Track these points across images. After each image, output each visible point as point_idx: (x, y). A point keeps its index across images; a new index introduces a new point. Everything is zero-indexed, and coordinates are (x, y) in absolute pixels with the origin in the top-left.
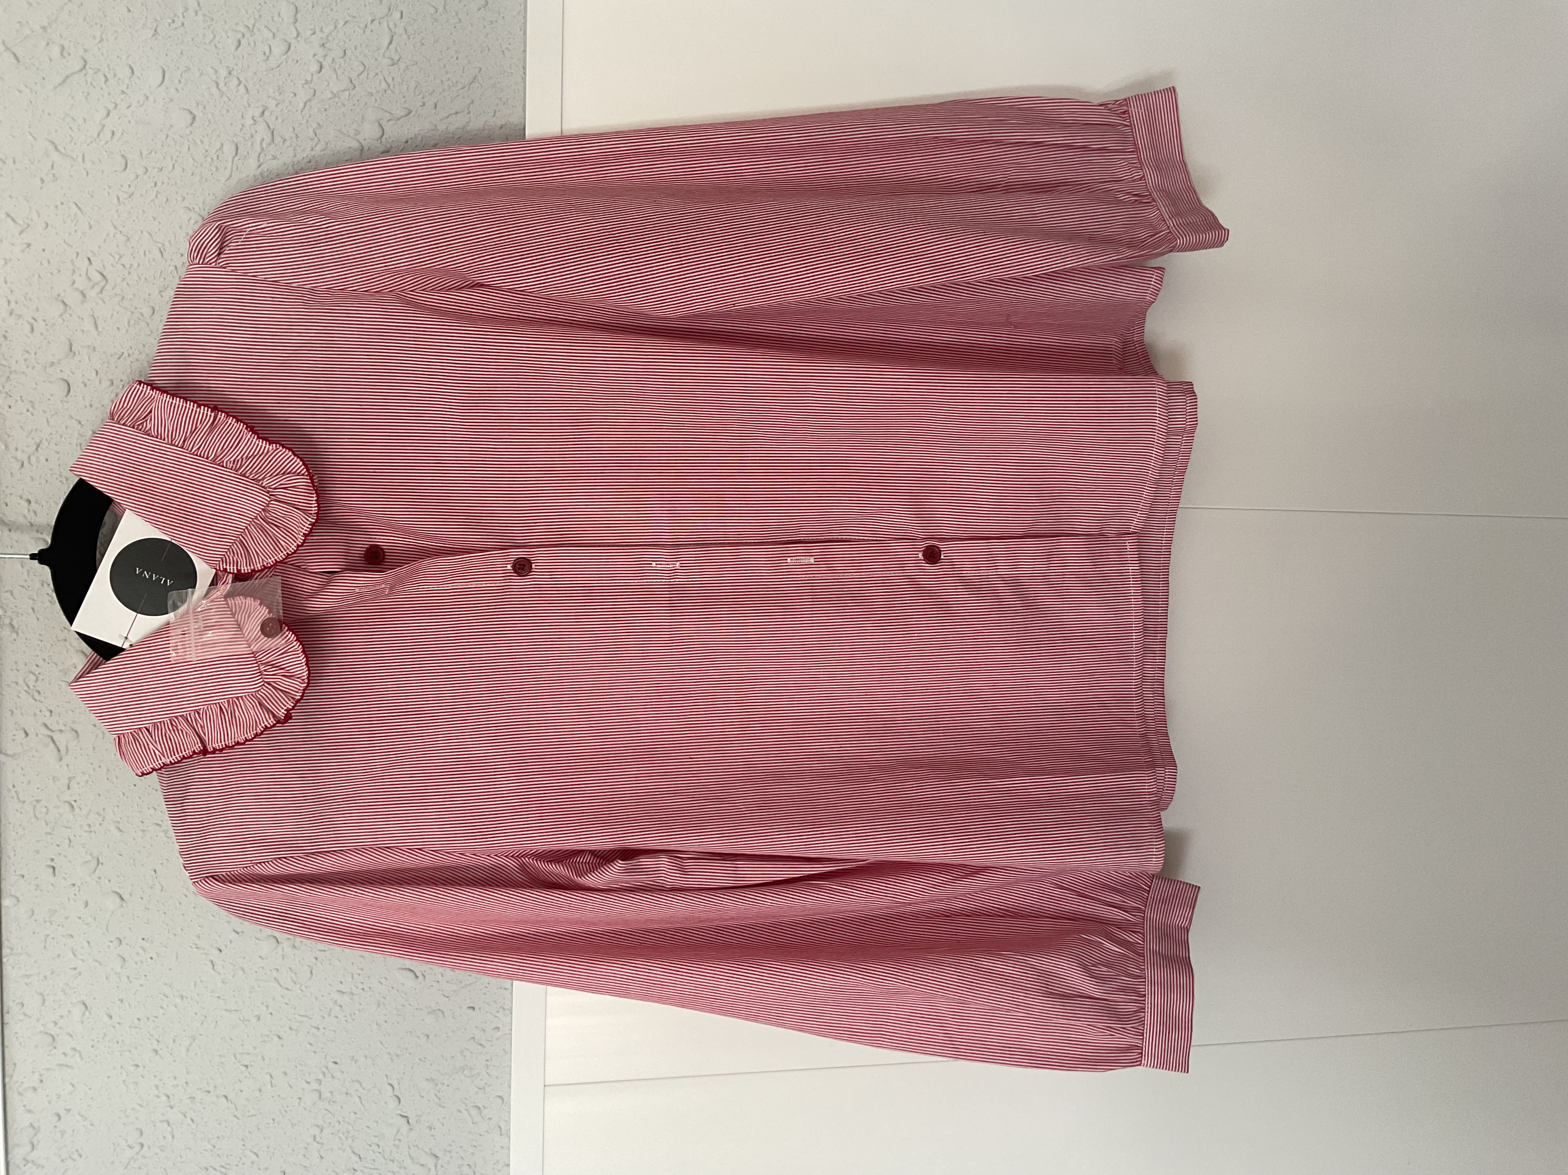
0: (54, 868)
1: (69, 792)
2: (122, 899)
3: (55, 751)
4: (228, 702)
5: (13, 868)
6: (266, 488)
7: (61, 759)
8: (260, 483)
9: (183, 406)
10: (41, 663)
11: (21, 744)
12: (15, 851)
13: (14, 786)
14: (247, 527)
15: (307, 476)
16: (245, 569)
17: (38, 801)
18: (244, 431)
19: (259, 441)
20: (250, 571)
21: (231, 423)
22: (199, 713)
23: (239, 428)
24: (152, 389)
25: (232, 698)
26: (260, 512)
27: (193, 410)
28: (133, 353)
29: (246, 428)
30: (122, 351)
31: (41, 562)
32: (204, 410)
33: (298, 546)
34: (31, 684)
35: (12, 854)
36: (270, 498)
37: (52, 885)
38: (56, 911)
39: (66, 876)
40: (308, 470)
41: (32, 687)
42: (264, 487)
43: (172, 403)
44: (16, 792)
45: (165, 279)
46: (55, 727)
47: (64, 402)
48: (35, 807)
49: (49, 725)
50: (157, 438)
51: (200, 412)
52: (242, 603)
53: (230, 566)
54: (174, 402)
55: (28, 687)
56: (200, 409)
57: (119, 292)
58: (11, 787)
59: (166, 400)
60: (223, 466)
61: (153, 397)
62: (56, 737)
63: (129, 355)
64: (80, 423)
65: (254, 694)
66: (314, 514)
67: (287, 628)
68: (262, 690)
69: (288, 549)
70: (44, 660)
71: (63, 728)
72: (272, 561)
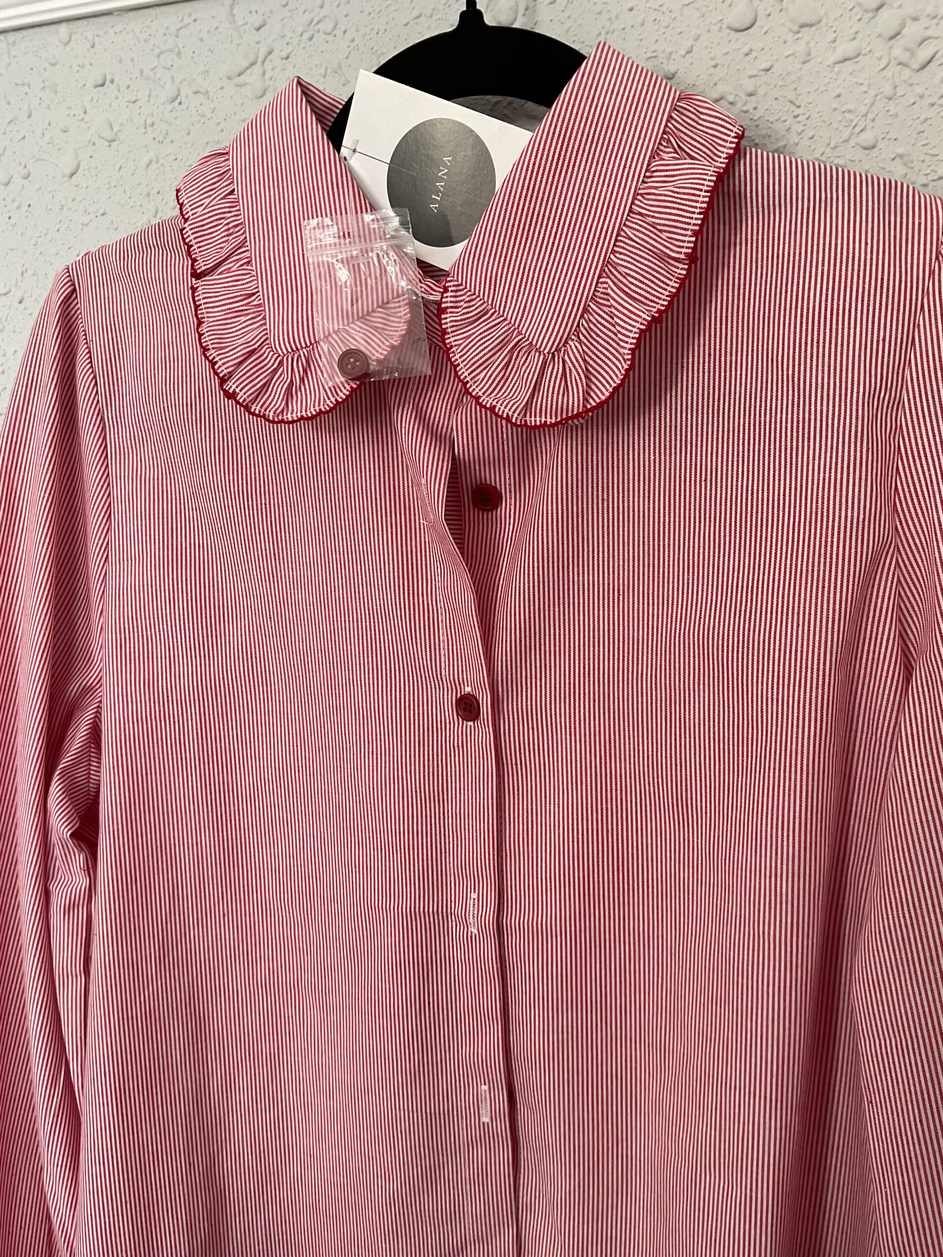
0: (103, 85)
1: (190, 93)
2: (71, 176)
3: (237, 71)
4: (259, 305)
5: (101, 33)
6: (564, 345)
7: (229, 78)
8: (573, 337)
9: (696, 207)
10: (349, 36)
11: (246, 23)
12: (121, 32)
13: (195, 20)
14: (506, 319)
15: (584, 406)
16: (448, 319)
17: (179, 54)
18: (654, 307)
19: (635, 333)
20: (444, 326)
21: (668, 285)
22: (248, 263)
23: (660, 298)
24: (730, 157)
25: (264, 310)
26: (528, 339)
27: (689, 224)
28: (799, 122)
29: (659, 311)
30: (803, 104)
31: (463, 15)
32: (689, 242)
33: (477, 398)
34: (321, 26)
35: (117, 29)
36: (548, 353)
37: (84, 85)
38: (56, 92)
39: (95, 101)
40: (593, 409)
41: (317, 28)
42: (566, 342)
43: (701, 190)
44: (189, 24)
45: (923, 161)
46: (268, 66)
47: (720, 24)
48: (171, 50)
49: (271, 57)
50: (647, 171)
51: (686, 235)
52: (400, 317)
53: (451, 296)
54: (703, 194)
55: (317, 23)
56: (691, 236)
57: (900, 93)
58: (194, 17)
59: (705, 180)
60: (599, 277)
61: (717, 159)
62: (257, 68)
63: (796, 117)
64: (689, 52)
65: (268, 342)
66: (526, 421)
67: (355, 386)
68: (271, 353)
69: (475, 383)
70: (353, 40)
71: (267, 76)
72: (456, 360)
